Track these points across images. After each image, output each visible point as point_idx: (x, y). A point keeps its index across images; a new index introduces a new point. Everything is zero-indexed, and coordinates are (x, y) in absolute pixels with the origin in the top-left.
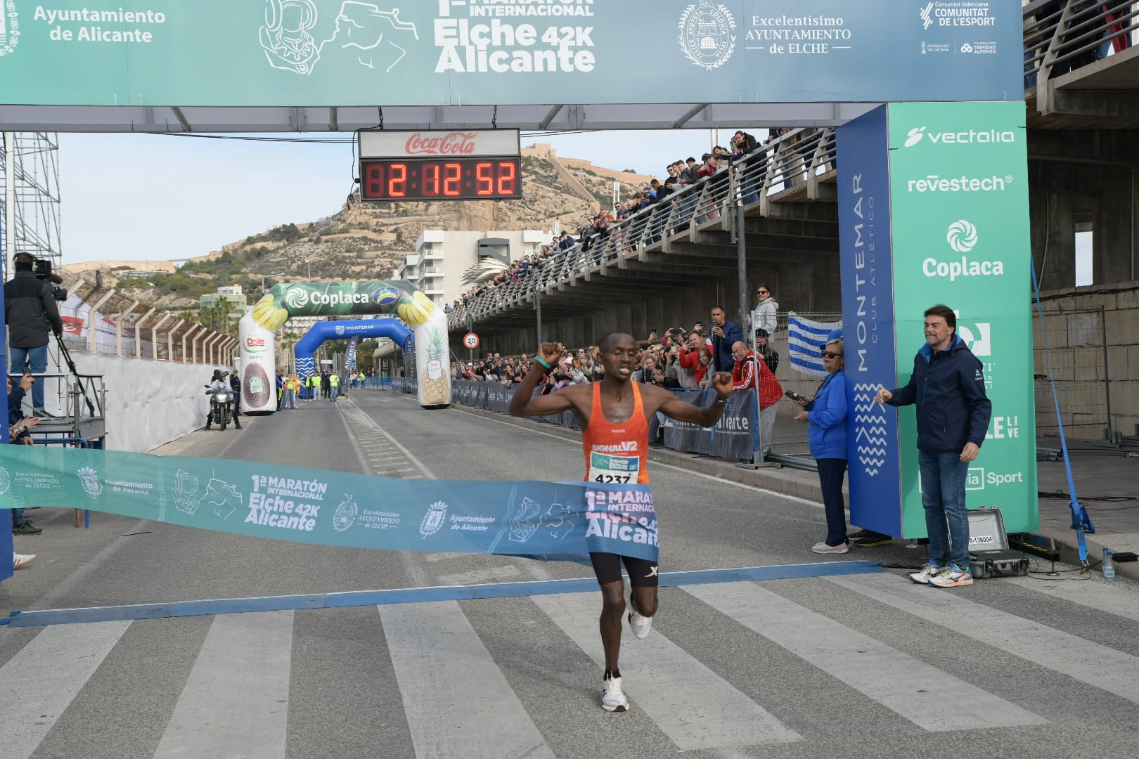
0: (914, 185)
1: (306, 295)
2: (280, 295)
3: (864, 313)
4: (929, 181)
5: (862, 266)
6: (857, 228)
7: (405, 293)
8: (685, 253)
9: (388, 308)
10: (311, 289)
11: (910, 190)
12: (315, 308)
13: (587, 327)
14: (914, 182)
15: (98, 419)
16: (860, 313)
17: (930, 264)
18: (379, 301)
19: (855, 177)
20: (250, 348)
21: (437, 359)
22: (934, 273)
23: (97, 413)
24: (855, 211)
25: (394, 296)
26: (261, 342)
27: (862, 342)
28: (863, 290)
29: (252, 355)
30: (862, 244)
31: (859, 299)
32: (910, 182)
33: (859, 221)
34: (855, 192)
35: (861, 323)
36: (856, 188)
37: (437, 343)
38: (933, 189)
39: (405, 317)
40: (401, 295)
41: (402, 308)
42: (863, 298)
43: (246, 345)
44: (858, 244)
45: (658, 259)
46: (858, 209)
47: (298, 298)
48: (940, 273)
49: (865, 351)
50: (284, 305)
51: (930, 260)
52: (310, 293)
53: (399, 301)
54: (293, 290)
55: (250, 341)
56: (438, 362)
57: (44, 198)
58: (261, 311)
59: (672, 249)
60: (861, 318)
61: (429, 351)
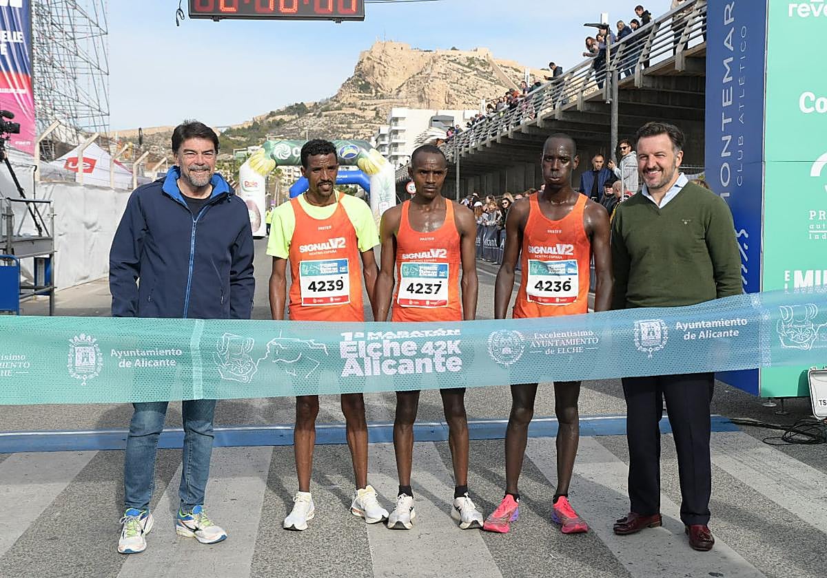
0: (795, 10)
1: (289, 149)
2: (270, 150)
3: (729, 154)
4: (812, 5)
5: (730, 103)
6: (725, 62)
7: (364, 150)
8: (574, 120)
9: (351, 162)
10: (293, 145)
11: (791, 14)
12: (296, 159)
13: (502, 180)
14: (795, 5)
15: (45, 239)
16: (723, 155)
17: (808, 98)
18: (343, 155)
19: (728, 6)
20: (246, 189)
21: (386, 201)
22: (812, 109)
23: (44, 234)
24: (726, 44)
25: (354, 152)
26: (255, 184)
27: (725, 185)
28: (729, 129)
29: (249, 193)
30: (731, 79)
31: (724, 139)
32: (792, 6)
33: (728, 54)
34: (726, 23)
35: (725, 165)
36: (727, 19)
37: (386, 189)
38: (816, 14)
39: (363, 168)
40: (360, 151)
41: (360, 161)
42: (729, 138)
43: (244, 186)
44: (725, 80)
45: (553, 125)
46: (728, 42)
47: (284, 153)
48: (819, 110)
49: (728, 195)
50: (272, 156)
51: (808, 94)
52: (292, 148)
53: (359, 156)
54: (278, 145)
55: (247, 184)
56: (386, 203)
57: (95, 71)
58: (256, 161)
59: (563, 116)
60: (726, 159)
61: (380, 195)
